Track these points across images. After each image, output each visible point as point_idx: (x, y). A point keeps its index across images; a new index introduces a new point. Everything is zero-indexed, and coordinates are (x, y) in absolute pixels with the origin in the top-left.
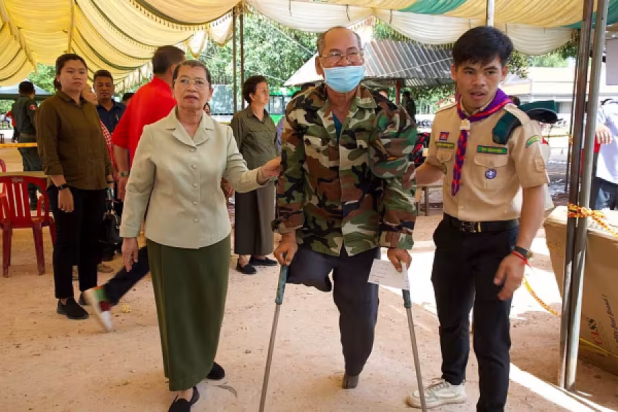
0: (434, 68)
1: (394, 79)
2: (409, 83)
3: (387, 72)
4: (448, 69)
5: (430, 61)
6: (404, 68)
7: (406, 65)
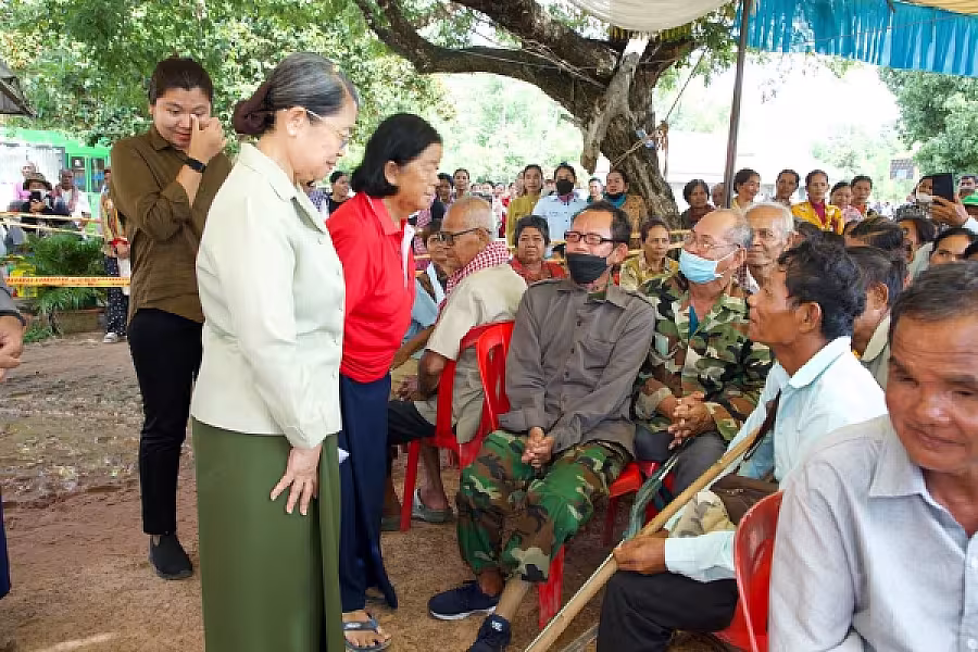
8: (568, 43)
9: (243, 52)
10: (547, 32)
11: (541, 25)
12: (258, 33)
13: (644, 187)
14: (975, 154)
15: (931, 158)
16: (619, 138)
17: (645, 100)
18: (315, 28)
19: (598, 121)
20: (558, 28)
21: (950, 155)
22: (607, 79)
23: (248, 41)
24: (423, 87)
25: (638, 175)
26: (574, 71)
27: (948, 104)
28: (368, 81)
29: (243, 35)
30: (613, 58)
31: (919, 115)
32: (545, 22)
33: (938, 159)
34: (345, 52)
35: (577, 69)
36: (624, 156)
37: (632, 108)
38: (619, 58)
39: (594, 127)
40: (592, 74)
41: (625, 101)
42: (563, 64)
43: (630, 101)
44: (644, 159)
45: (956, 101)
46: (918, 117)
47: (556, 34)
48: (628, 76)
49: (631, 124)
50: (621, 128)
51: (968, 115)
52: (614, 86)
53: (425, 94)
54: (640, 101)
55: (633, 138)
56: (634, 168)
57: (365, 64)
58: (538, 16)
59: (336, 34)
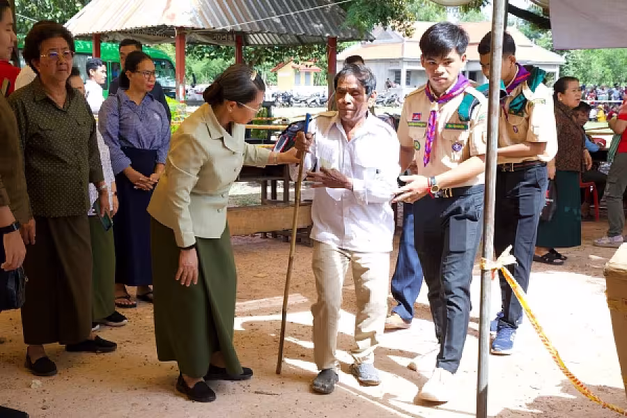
0: (298, 19)
1: (232, 32)
2: (253, 39)
3: (232, 23)
4: (319, 21)
5: (293, 11)
6: (256, 18)
7: (258, 14)
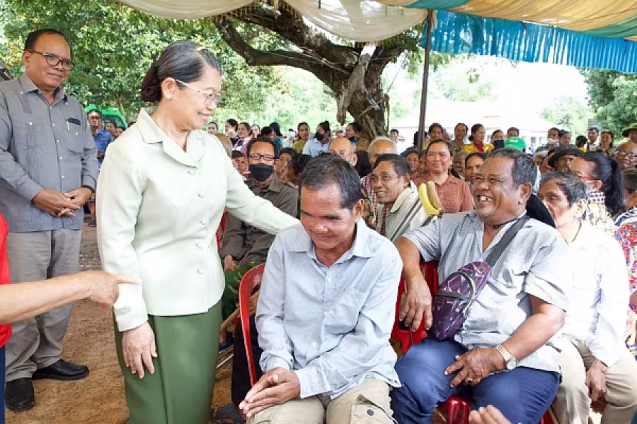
8: (326, 48)
9: (154, 52)
10: (313, 42)
11: (309, 38)
12: (164, 40)
13: (373, 134)
14: (633, 115)
15: (606, 118)
16: (358, 104)
17: (376, 82)
18: (199, 37)
19: (345, 94)
20: (319, 40)
21: (618, 116)
22: (351, 69)
23: (157, 45)
24: (268, 73)
25: (369, 126)
26: (331, 65)
27: (615, 84)
28: (234, 69)
29: (153, 41)
30: (355, 57)
31: (599, 90)
32: (311, 37)
33: (609, 119)
34: (219, 51)
35: (333, 63)
36: (360, 115)
37: (367, 87)
38: (358, 56)
39: (342, 98)
40: (342, 66)
41: (362, 82)
42: (324, 61)
43: (365, 83)
44: (373, 117)
45: (620, 81)
46: (599, 92)
47: (319, 44)
48: (363, 67)
49: (365, 96)
50: (360, 98)
51: (629, 90)
52: (355, 73)
53: (269, 77)
54: (372, 82)
55: (366, 104)
56: (367, 122)
57: (230, 59)
58: (307, 33)
59: (213, 40)
